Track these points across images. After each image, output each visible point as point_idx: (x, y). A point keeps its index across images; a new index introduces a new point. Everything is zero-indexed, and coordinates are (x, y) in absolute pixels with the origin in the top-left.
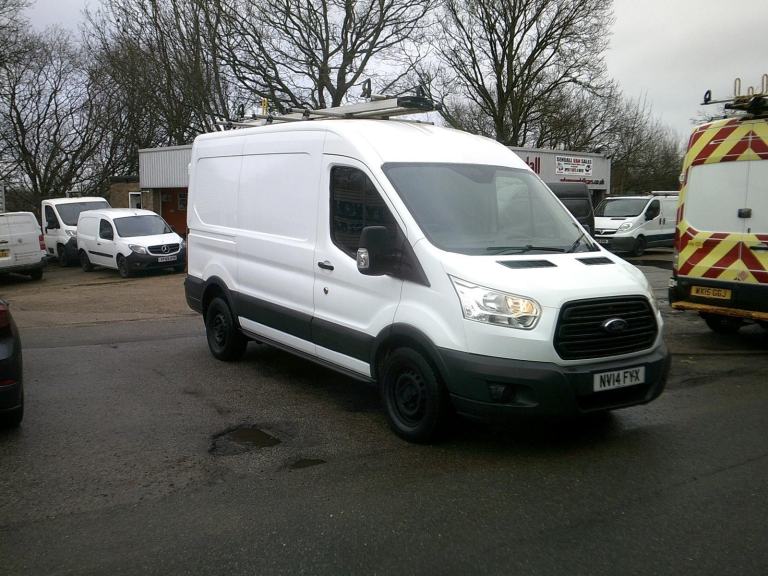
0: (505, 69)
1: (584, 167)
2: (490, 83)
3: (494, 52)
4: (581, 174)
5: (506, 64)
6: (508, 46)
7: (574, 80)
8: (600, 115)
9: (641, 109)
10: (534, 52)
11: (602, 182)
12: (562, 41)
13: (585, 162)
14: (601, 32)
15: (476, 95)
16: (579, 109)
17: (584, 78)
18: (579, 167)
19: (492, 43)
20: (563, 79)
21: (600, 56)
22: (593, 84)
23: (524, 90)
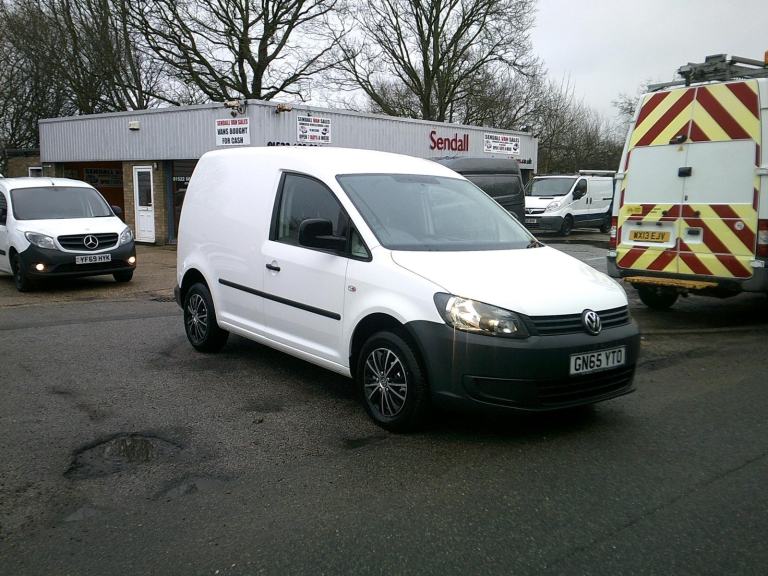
0: (431, 45)
1: (512, 146)
2: (416, 60)
3: (420, 27)
4: (509, 152)
5: (432, 40)
6: (434, 21)
7: (501, 59)
8: (524, 96)
9: (564, 91)
10: (460, 29)
11: (530, 162)
12: (488, 18)
13: (512, 140)
14: (527, 9)
15: (402, 72)
16: (504, 90)
17: (510, 56)
18: (507, 146)
19: (417, 17)
20: (489, 58)
21: (525, 34)
22: (519, 62)
23: (450, 68)
